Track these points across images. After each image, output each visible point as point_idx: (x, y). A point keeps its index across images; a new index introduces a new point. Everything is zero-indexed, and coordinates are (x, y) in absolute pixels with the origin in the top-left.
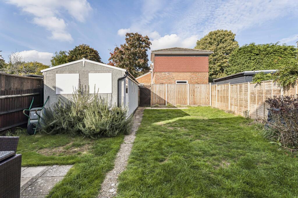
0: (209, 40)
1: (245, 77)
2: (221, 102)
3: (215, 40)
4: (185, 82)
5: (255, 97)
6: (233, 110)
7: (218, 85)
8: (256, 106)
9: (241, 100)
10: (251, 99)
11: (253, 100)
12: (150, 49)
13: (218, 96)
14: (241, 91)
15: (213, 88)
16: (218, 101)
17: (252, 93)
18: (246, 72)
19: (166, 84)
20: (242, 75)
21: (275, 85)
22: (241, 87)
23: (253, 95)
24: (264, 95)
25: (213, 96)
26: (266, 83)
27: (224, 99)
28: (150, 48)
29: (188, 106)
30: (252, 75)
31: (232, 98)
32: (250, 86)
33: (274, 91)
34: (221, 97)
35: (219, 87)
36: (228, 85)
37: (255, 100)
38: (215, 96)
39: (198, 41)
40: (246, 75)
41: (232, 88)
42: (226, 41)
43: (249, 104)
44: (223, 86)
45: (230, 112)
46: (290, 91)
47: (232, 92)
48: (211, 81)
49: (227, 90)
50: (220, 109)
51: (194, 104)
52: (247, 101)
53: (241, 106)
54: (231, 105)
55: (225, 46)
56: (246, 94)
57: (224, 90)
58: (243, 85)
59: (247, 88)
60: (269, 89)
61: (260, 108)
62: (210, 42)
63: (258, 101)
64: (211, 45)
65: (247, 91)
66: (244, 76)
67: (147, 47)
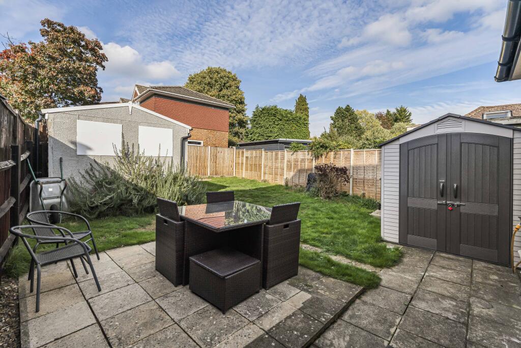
0: (208, 80)
1: (279, 144)
2: (251, 170)
3: (216, 81)
4: (200, 143)
6: (266, 178)
7: (247, 150)
8: (292, 174)
9: (277, 168)
10: (287, 167)
11: (289, 168)
12: (104, 69)
13: (247, 164)
14: (276, 159)
15: (239, 155)
16: (247, 170)
17: (289, 161)
18: (280, 139)
20: (277, 142)
21: (308, 154)
22: (276, 155)
23: (289, 163)
24: (299, 163)
25: (238, 163)
26: (301, 153)
27: (257, 167)
28: (104, 67)
29: (209, 177)
30: (289, 143)
31: (265, 167)
32: (287, 154)
33: (308, 160)
34: (251, 165)
35: (247, 153)
36: (261, 152)
37: (291, 167)
38: (242, 163)
39: (190, 75)
40: (280, 143)
41: (266, 155)
42: (230, 86)
43: (285, 172)
44: (254, 152)
45: (265, 181)
46: (319, 160)
47: (266, 159)
48: (231, 144)
49: (260, 157)
50: (251, 179)
51: (216, 175)
52: (283, 169)
53: (276, 174)
54: (265, 173)
55: (229, 94)
56: (282, 162)
57: (256, 157)
58: (280, 153)
59: (284, 156)
60: (303, 157)
61: (295, 175)
62: (209, 83)
63: (294, 169)
64: (211, 87)
65: (284, 159)
66: (278, 143)
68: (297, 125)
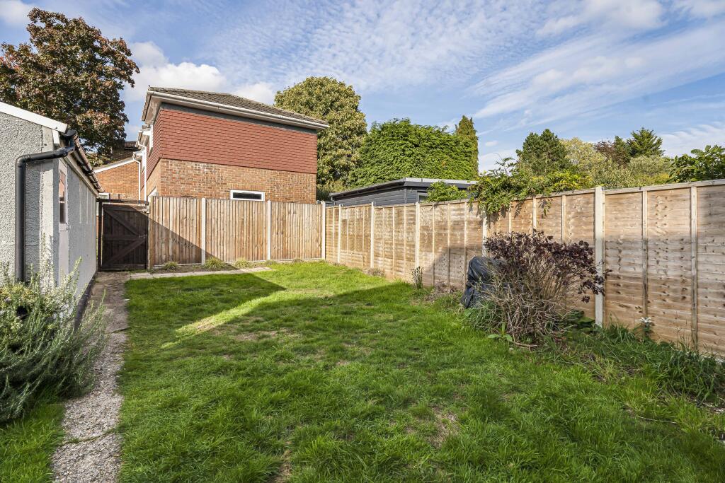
0: (304, 98)
1: (405, 190)
2: (352, 248)
3: (319, 98)
4: (258, 197)
5: (430, 236)
6: (380, 266)
7: (345, 206)
8: (433, 257)
9: (400, 243)
10: (422, 240)
11: (426, 243)
12: (133, 86)
13: (344, 235)
14: (399, 223)
15: (331, 217)
16: (344, 247)
17: (425, 228)
18: (408, 179)
19: (203, 200)
20: (400, 186)
21: (471, 209)
22: (399, 213)
23: (425, 232)
24: (448, 232)
25: (331, 234)
26: (453, 207)
27: (360, 241)
28: (132, 82)
29: (268, 264)
30: (423, 188)
31: (378, 240)
32: (423, 214)
33: (470, 222)
34: (351, 237)
35: (346, 212)
36: (370, 209)
37: (430, 242)
38: (337, 234)
39: (278, 93)
40: (409, 188)
41: (379, 216)
42: (342, 106)
43: (417, 253)
44: (357, 209)
45: (375, 272)
46: (498, 223)
47: (379, 225)
48: (322, 196)
49: (368, 220)
50: (350, 267)
51: (285, 256)
52: (414, 246)
53: (399, 257)
54: (377, 255)
55: (340, 118)
56: (411, 230)
57: (360, 220)
58: (405, 209)
59: (414, 216)
60: (458, 218)
61: (440, 260)
62: (307, 103)
63: (437, 245)
64: (311, 109)
65: (414, 223)
66: (403, 188)
67: (122, 76)
68: (451, 156)
